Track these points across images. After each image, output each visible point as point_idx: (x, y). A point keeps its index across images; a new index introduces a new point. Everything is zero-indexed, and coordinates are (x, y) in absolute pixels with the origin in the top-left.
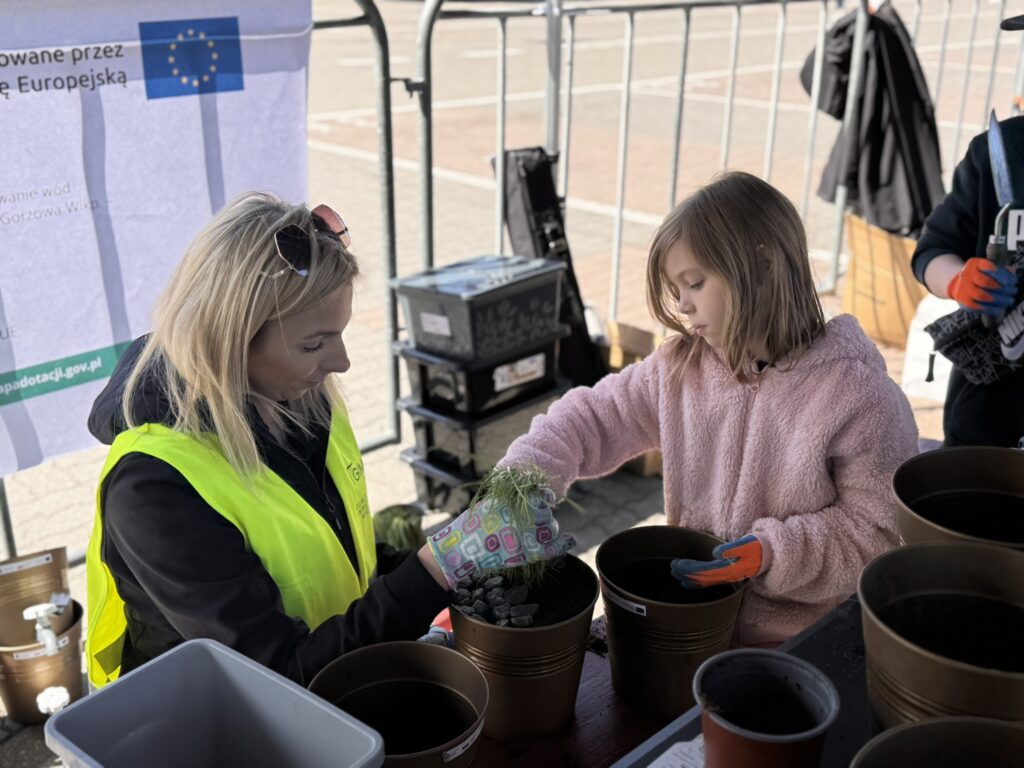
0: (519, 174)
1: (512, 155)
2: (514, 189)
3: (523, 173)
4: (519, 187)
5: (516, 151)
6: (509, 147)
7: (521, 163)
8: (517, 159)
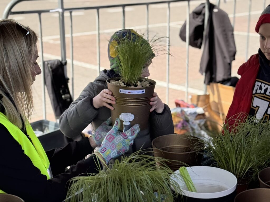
0: (49, 69)
1: (46, 63)
2: (48, 76)
3: (50, 70)
4: (49, 74)
5: (47, 61)
6: (45, 60)
7: (49, 65)
8: (48, 64)
